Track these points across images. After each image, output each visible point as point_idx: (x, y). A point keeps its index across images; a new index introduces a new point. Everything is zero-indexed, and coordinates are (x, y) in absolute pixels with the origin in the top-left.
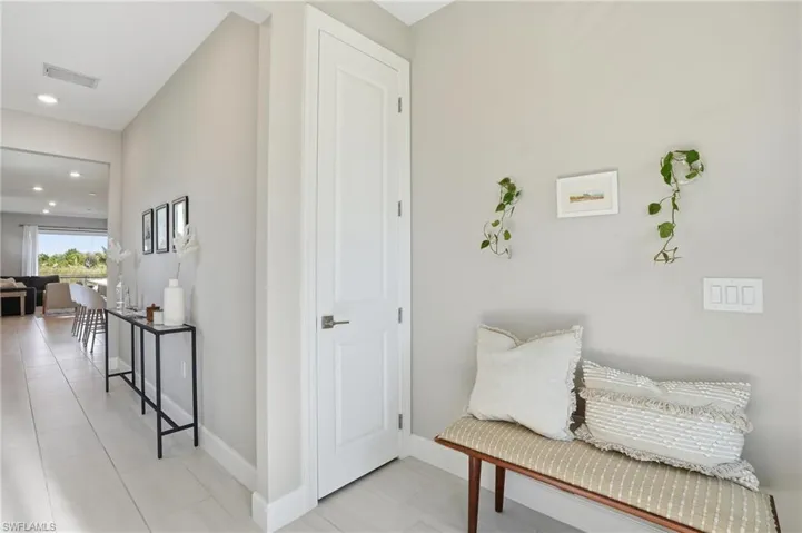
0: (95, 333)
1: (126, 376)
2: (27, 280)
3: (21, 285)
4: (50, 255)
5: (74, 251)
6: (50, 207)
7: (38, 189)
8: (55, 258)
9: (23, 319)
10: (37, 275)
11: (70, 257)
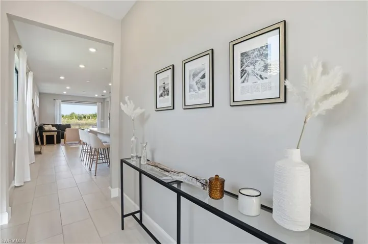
0: (97, 163)
1: (136, 215)
2: (57, 126)
3: (54, 129)
4: (65, 115)
5: (73, 113)
6: (67, 90)
7: (62, 78)
8: (66, 116)
9: (56, 146)
10: (61, 124)
11: (72, 116)
